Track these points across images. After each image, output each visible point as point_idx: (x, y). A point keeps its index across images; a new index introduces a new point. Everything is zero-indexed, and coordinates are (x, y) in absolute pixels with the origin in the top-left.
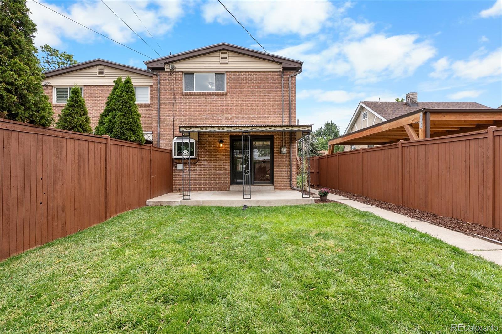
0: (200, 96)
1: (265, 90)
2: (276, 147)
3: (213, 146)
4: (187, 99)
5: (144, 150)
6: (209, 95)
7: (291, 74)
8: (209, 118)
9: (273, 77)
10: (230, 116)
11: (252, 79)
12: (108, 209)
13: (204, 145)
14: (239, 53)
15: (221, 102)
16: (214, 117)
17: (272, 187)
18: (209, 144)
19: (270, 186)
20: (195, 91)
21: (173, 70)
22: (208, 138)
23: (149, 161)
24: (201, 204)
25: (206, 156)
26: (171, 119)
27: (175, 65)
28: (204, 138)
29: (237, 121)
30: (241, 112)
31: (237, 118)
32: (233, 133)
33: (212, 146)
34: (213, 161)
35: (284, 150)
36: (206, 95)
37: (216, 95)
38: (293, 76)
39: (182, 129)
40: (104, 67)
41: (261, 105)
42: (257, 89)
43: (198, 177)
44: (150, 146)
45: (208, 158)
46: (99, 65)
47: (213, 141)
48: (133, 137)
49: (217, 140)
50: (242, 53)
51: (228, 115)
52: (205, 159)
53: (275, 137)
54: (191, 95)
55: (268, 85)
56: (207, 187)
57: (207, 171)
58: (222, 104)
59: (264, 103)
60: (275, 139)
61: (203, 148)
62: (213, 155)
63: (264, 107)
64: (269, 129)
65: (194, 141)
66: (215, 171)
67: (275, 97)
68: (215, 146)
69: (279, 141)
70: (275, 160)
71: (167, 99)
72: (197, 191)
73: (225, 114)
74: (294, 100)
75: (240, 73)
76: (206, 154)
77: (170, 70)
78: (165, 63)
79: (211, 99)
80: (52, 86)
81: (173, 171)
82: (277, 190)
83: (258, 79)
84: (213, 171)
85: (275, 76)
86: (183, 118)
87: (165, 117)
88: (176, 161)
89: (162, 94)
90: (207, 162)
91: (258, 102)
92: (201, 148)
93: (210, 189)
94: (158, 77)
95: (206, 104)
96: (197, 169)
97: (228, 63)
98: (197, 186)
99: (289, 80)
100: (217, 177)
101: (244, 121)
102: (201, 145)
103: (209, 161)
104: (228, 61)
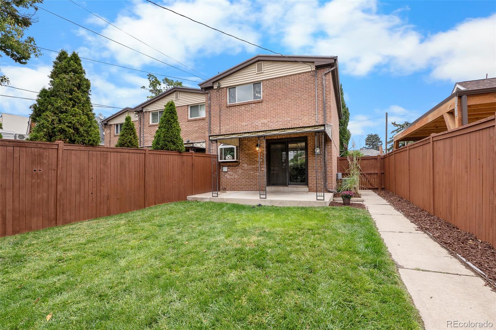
0: (240, 106)
1: (298, 92)
2: (310, 147)
3: (252, 150)
4: (231, 110)
5: (185, 156)
6: (248, 104)
7: (325, 71)
8: (248, 125)
9: (307, 78)
10: (266, 121)
11: (285, 83)
12: (147, 200)
13: (244, 149)
14: (273, 61)
15: (258, 109)
16: (253, 123)
17: (306, 189)
18: (248, 149)
19: (304, 188)
20: (237, 102)
21: (220, 87)
22: (247, 143)
23: (191, 165)
24: (225, 201)
25: (245, 159)
26: (218, 128)
27: (221, 82)
28: (244, 143)
29: (272, 126)
30: (276, 116)
31: (272, 122)
32: (268, 137)
33: (250, 150)
34: (252, 163)
35: (318, 151)
36: (245, 104)
37: (253, 103)
38: (327, 73)
39: (211, 138)
40: (178, 92)
41: (295, 107)
42: (290, 92)
43: (239, 178)
44: (192, 153)
45: (247, 161)
46: (176, 91)
47: (251, 146)
48: (173, 147)
49: (254, 144)
50: (275, 61)
51: (264, 121)
52: (245, 162)
53: (309, 138)
54: (233, 106)
55: (302, 87)
56: (247, 187)
57: (247, 172)
58: (259, 111)
59: (298, 105)
60: (309, 140)
61: (243, 152)
62: (252, 158)
63: (298, 109)
64: (282, 132)
65: (235, 147)
66: (254, 172)
67: (308, 97)
68: (253, 150)
69: (313, 141)
70: (309, 161)
71: (216, 112)
72: (238, 190)
73: (261, 120)
74: (329, 98)
75: (274, 80)
76: (246, 158)
77: (217, 88)
78: (213, 83)
79: (249, 107)
80: (149, 112)
81: (220, 173)
82: (311, 192)
83: (292, 82)
84: (252, 173)
85: (308, 76)
86: (228, 127)
87: (214, 127)
88: (222, 164)
89: (212, 108)
90: (246, 165)
91: (291, 105)
92: (241, 152)
93: (249, 189)
94: (209, 95)
95: (246, 112)
96: (238, 171)
97: (263, 73)
98: (238, 186)
99: (323, 78)
100: (255, 178)
101: (278, 125)
102: (242, 149)
103: (248, 163)
104: (263, 71)
